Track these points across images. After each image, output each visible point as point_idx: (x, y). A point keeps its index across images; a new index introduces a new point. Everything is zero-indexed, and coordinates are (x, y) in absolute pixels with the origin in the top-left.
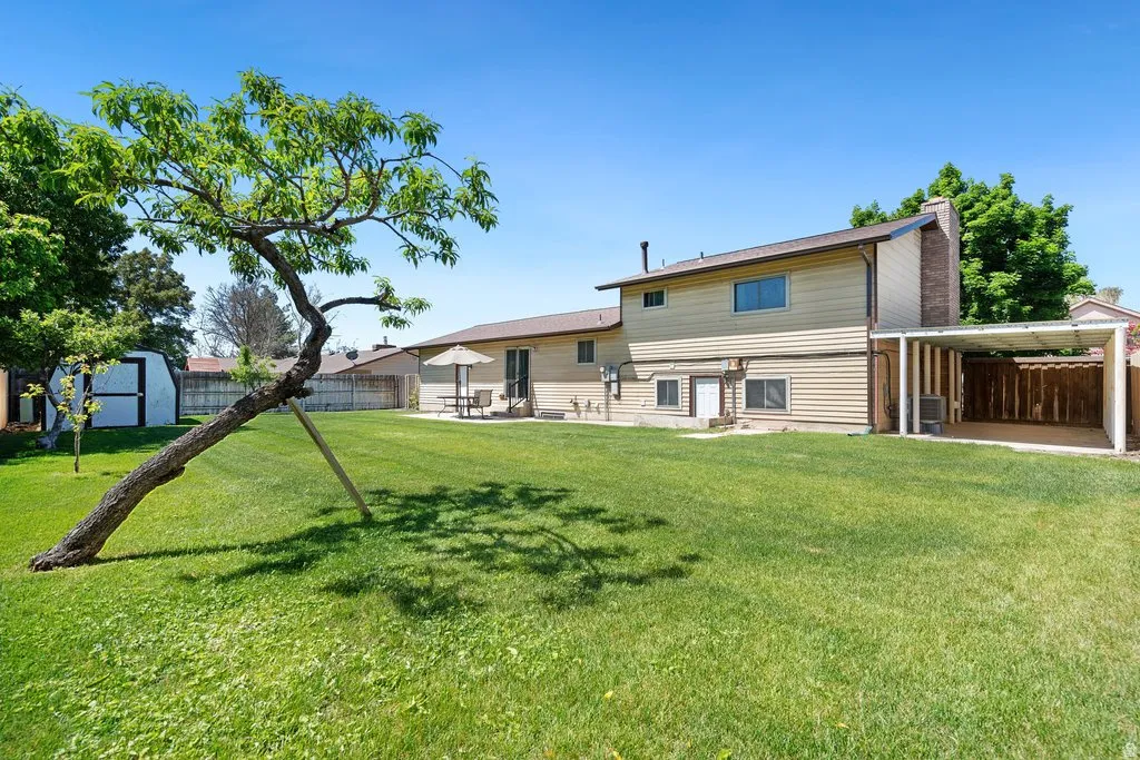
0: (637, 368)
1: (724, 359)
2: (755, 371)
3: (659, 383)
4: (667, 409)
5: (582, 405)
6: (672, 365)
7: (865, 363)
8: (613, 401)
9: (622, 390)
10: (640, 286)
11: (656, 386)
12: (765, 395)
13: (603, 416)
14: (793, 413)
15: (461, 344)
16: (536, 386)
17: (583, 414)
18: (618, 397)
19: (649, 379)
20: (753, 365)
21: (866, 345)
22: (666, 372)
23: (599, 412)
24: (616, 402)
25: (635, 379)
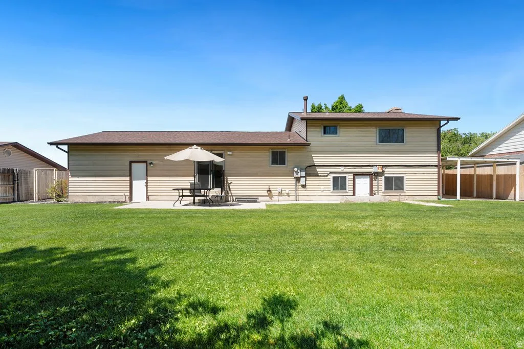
0: (318, 169)
1: (374, 166)
2: (390, 172)
3: (334, 178)
4: (340, 192)
5: (275, 192)
6: (342, 168)
7: (437, 170)
8: (301, 189)
9: (307, 182)
10: (321, 122)
11: (332, 180)
12: (394, 184)
13: (293, 198)
14: (406, 192)
15: (198, 145)
16: (230, 179)
17: (275, 198)
18: (304, 186)
19: (327, 176)
20: (388, 169)
21: (437, 163)
22: (339, 172)
23: (289, 196)
24: (303, 189)
25: (317, 175)
